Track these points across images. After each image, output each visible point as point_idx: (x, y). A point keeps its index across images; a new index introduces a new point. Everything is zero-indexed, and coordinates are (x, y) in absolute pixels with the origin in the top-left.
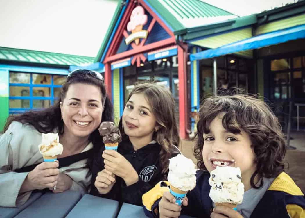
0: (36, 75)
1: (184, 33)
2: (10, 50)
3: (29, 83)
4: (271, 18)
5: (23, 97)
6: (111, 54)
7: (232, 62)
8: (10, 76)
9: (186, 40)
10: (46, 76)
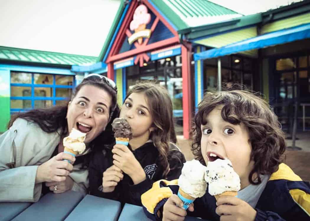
0: (38, 75)
1: (187, 32)
2: (11, 50)
3: (31, 83)
4: (276, 17)
5: (25, 98)
6: (114, 54)
7: (237, 61)
8: (11, 76)
9: (190, 39)
10: (48, 76)
